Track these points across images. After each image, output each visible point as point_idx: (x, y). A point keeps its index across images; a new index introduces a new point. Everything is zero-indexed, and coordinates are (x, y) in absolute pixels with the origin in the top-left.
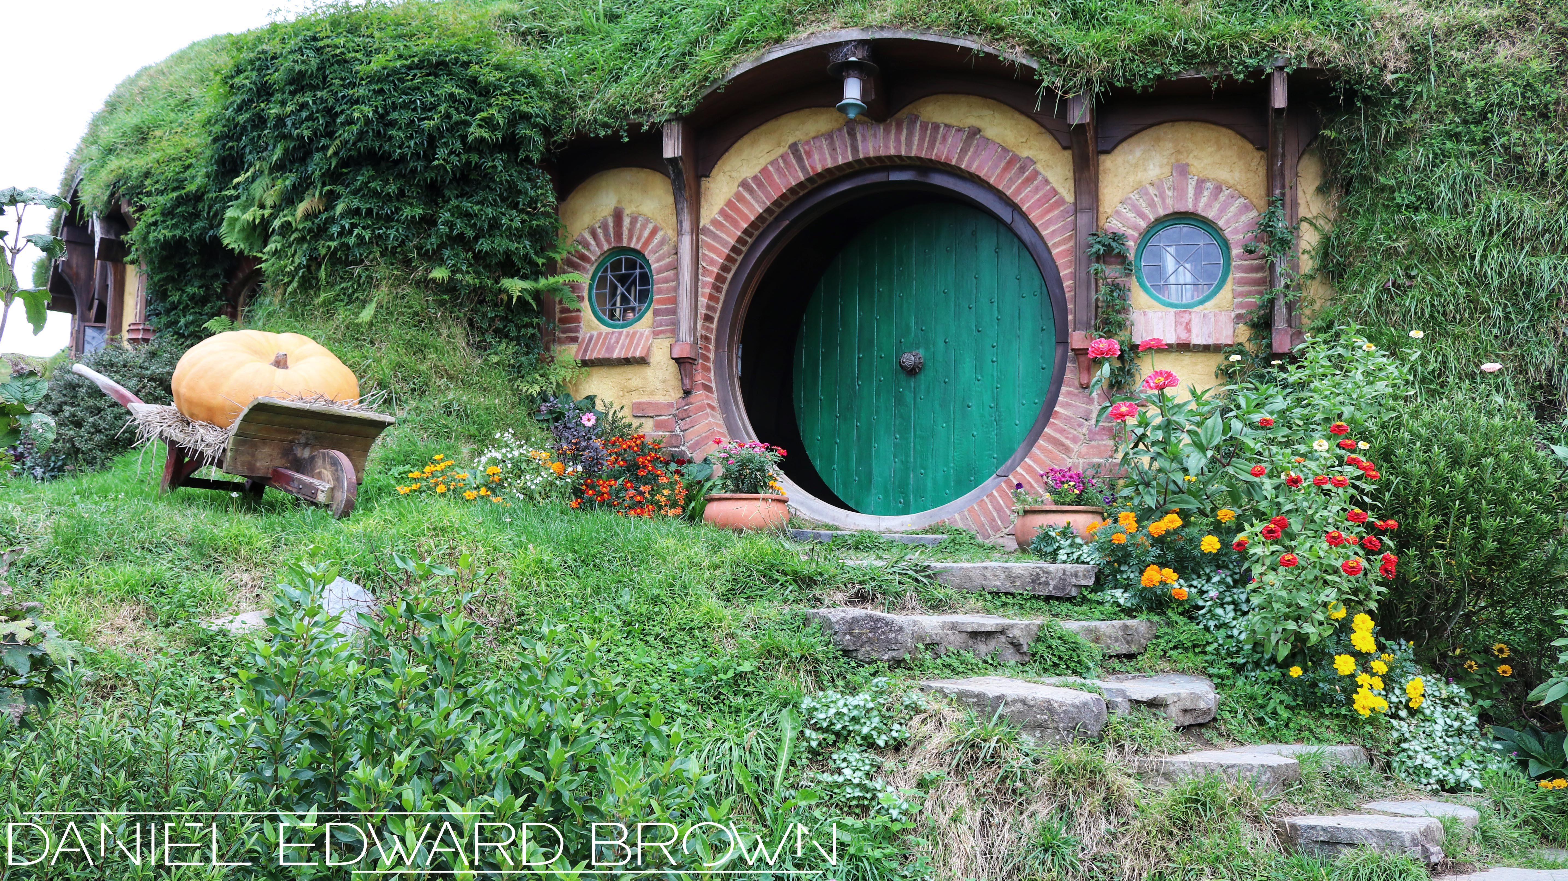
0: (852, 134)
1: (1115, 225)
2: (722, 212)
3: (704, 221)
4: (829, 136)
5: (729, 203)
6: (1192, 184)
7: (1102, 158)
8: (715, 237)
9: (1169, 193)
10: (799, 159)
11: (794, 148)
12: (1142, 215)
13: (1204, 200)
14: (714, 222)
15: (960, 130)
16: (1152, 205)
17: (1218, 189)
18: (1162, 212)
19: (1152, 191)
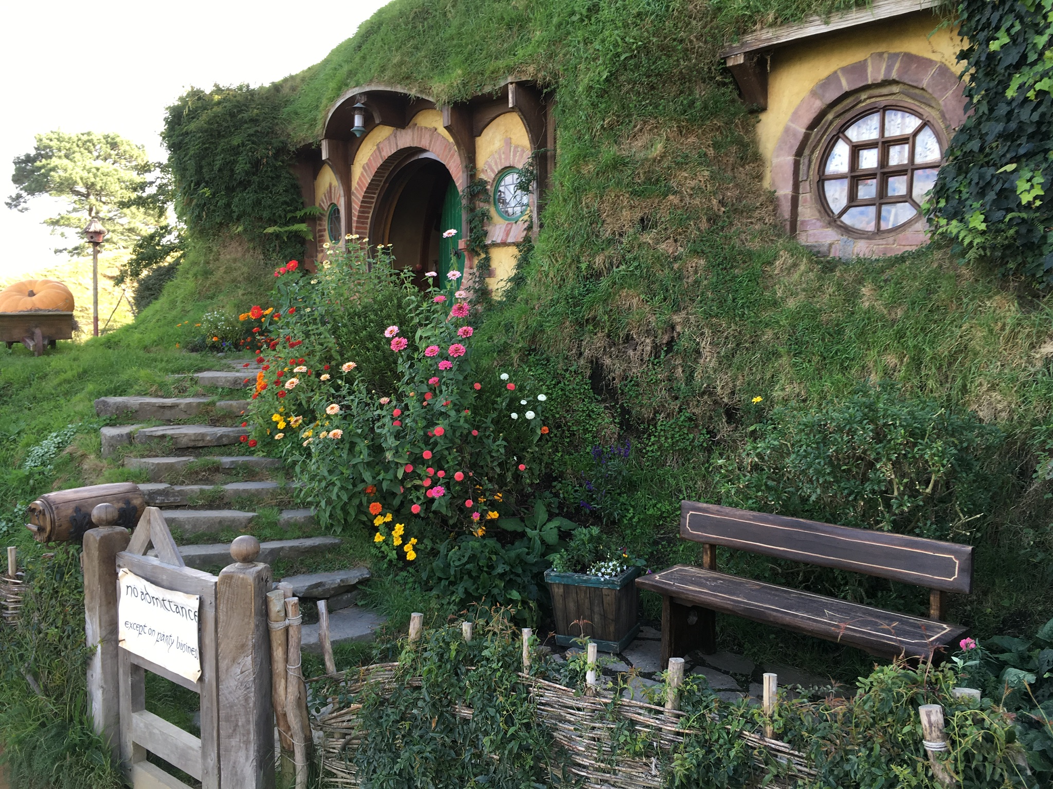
0: (395, 137)
1: (483, 176)
2: (358, 183)
3: (353, 188)
4: (388, 139)
5: (360, 178)
6: (512, 149)
7: (478, 139)
8: (356, 197)
9: (503, 156)
10: (380, 153)
11: (378, 145)
12: (492, 170)
13: (517, 158)
14: (356, 189)
15: (430, 130)
16: (496, 164)
17: (523, 151)
18: (500, 168)
19: (497, 156)
